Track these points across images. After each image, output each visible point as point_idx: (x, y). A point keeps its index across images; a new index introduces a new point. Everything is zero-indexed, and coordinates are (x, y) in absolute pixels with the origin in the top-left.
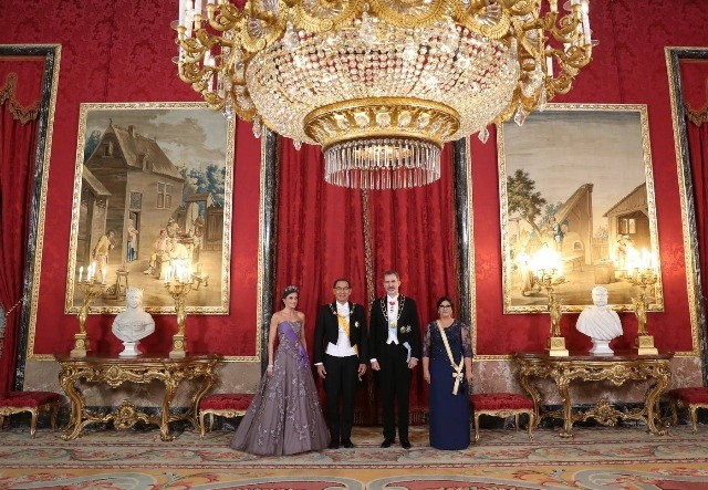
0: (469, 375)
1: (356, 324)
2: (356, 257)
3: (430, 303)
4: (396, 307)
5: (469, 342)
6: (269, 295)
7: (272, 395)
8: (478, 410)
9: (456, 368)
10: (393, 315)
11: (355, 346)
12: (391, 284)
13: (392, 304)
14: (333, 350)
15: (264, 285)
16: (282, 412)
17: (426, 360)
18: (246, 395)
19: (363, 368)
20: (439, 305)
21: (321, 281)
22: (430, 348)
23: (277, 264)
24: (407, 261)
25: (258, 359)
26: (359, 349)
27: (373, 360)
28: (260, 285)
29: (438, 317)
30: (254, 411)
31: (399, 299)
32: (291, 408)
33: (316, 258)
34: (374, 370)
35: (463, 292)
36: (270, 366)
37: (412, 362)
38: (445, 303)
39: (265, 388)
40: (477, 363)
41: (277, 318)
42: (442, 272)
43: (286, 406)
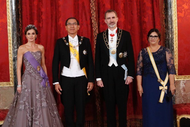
0: (172, 88)
1: (85, 52)
2: (83, 3)
3: (141, 37)
4: (115, 38)
5: (172, 63)
6: (17, 36)
7: (22, 107)
8: (180, 115)
9: (162, 83)
10: (113, 44)
11: (84, 69)
12: (112, 20)
13: (112, 35)
14: (67, 72)
15: (13, 28)
16: (30, 118)
17: (139, 78)
18: (4, 110)
19: (90, 86)
20: (149, 35)
21: (56, 22)
22: (143, 69)
23: (21, 11)
24: (123, 5)
25: (12, 84)
26: (87, 71)
27: (99, 79)
28: (10, 28)
29: (148, 45)
30: (9, 120)
31: (117, 31)
32: (36, 116)
33: (52, 5)
34: (99, 87)
35: (167, 27)
36: (19, 86)
37: (128, 79)
38: (154, 34)
39: (16, 102)
40: (179, 82)
41: (23, 49)
42: (150, 12)
43: (32, 114)
